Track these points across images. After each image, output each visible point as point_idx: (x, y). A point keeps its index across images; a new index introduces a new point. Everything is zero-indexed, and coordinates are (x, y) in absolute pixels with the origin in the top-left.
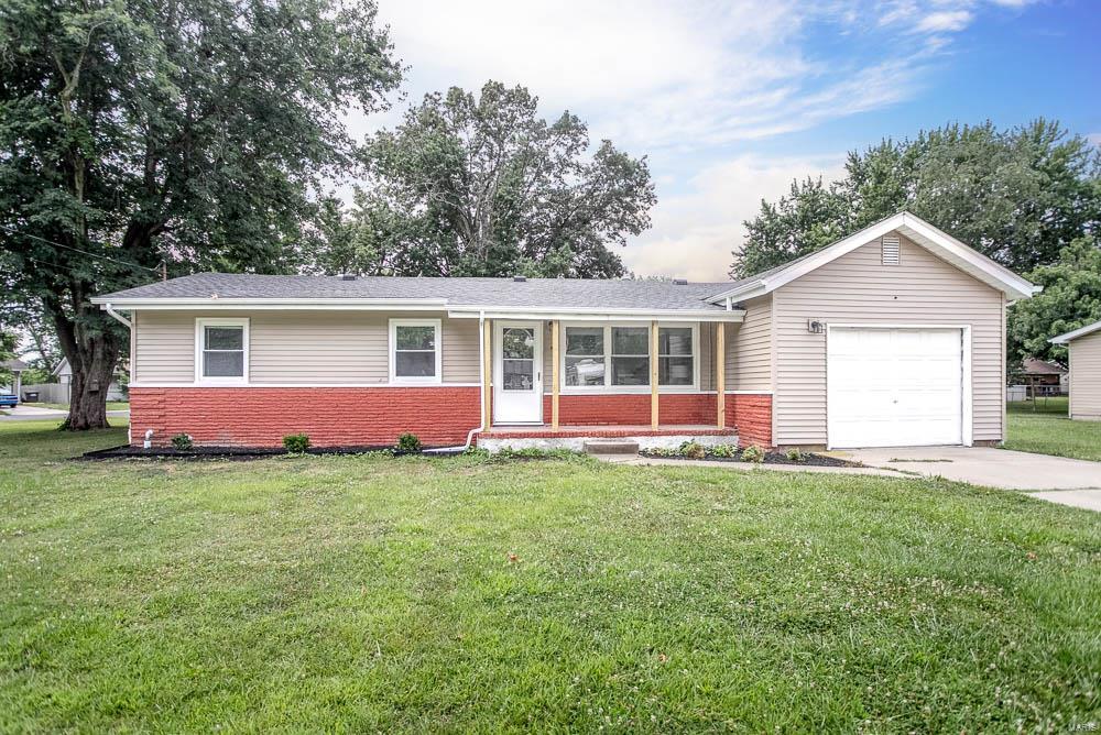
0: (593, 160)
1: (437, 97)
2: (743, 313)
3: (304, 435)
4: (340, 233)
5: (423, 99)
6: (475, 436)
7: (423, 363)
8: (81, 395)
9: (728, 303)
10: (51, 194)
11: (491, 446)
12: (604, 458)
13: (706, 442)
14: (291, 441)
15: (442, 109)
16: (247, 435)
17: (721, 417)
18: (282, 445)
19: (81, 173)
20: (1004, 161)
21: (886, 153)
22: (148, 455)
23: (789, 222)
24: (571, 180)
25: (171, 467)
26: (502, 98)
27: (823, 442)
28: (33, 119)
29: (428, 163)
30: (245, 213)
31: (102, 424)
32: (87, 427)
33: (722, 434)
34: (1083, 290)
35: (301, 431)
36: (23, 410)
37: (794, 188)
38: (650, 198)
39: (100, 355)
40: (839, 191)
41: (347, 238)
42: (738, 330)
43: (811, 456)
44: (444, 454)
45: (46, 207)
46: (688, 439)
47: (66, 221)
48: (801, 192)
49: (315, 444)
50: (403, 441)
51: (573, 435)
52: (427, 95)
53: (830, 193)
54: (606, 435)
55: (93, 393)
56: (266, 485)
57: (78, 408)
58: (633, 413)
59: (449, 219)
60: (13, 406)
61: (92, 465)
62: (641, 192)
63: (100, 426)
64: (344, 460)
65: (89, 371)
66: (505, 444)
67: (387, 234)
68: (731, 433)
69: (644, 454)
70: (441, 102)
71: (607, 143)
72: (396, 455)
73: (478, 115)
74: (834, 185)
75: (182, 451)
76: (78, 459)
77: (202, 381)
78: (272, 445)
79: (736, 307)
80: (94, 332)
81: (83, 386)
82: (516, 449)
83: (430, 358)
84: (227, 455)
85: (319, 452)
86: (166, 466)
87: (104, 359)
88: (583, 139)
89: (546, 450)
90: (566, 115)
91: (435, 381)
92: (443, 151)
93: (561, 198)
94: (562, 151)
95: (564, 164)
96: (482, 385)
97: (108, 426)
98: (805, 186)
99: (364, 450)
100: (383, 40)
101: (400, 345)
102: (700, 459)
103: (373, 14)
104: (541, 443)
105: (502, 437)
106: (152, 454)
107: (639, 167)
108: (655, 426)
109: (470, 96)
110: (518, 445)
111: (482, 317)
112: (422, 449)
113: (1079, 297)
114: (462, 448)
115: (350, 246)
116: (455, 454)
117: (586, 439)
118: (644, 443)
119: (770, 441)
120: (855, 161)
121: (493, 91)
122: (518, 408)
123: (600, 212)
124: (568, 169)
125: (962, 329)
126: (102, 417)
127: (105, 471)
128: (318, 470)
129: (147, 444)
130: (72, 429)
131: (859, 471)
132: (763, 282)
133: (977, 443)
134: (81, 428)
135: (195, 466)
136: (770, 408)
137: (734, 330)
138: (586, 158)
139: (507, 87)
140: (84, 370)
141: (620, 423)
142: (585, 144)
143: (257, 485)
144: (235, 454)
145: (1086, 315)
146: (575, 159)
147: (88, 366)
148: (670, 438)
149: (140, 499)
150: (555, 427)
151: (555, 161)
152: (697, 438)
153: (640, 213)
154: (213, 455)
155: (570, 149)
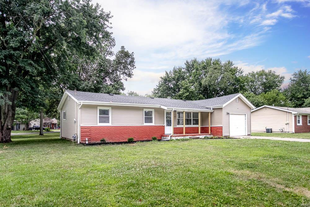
2: (214, 110)
7: (150, 120)
9: (211, 108)
17: (210, 131)
27: (229, 135)
39: (10, 115)
50: (153, 138)
51: (188, 136)
54: (193, 135)
55: (9, 129)
68: (211, 135)
77: (99, 124)
91: (153, 124)
101: (145, 116)
104: (182, 138)
110: (178, 138)
111: (173, 110)
114: (169, 139)
117: (189, 136)
119: (222, 135)
125: (245, 114)
129: (87, 142)
133: (248, 135)
136: (222, 129)
148: (202, 136)
150: (184, 134)
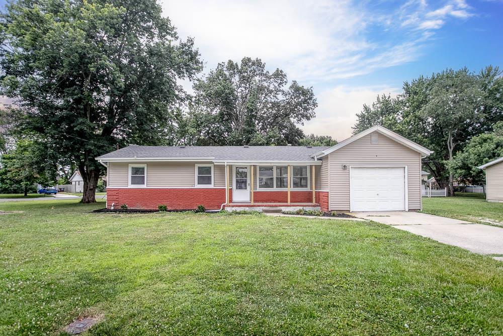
0: (288, 90)
1: (223, 64)
2: (321, 161)
3: (166, 205)
4: (183, 123)
5: (217, 65)
6: (224, 206)
7: (207, 180)
8: (87, 190)
9: (316, 158)
10: (81, 120)
11: (229, 209)
12: (268, 214)
13: (308, 209)
14: (161, 207)
15: (225, 69)
16: (146, 205)
17: (314, 200)
18: (158, 209)
19: (89, 111)
20: (468, 87)
21: (421, 82)
22: (114, 212)
23: (376, 114)
24: (280, 97)
25: (121, 215)
26: (250, 64)
27: (349, 209)
28: (76, 95)
29: (218, 94)
30: (145, 122)
31: (94, 201)
32: (89, 202)
33: (314, 206)
34: (498, 145)
35: (164, 204)
36: (59, 195)
37: (378, 98)
38: (315, 105)
39: (93, 176)
40: (401, 99)
41: (185, 125)
42: (320, 168)
43: (343, 214)
44: (213, 212)
45: (78, 124)
46: (301, 208)
47: (85, 129)
48: (381, 101)
49: (169, 209)
50: (199, 207)
51: (259, 206)
52: (219, 64)
53: (397, 99)
55: (91, 190)
56: (152, 220)
57: (86, 195)
58: (280, 198)
59: (227, 116)
60: (55, 194)
61: (98, 214)
62: (311, 102)
63: (93, 202)
64: (177, 214)
65: (89, 181)
66: (234, 209)
67: (202, 123)
68: (317, 206)
69: (284, 213)
70: (225, 66)
71: (295, 82)
72: (196, 212)
73: (240, 72)
74: (398, 96)
75: (124, 210)
76: (91, 212)
77: (131, 186)
78: (154, 209)
79: (319, 159)
80: (93, 167)
81: (87, 187)
82: (238, 211)
83: (210, 178)
84: (139, 212)
85: (170, 211)
86: (120, 215)
87: (95, 177)
88: (285, 80)
89: (249, 211)
90: (278, 70)
91: (211, 186)
92: (224, 89)
93: (275, 105)
94: (276, 85)
95: (277, 91)
96: (226, 188)
97: (96, 202)
98: (382, 98)
99: (185, 210)
100: (196, 53)
101: (199, 174)
102: (301, 215)
103: (192, 44)
104: (247, 209)
105: (233, 206)
106: (115, 211)
107: (309, 92)
108: (289, 203)
109: (236, 64)
110: (238, 209)
111: (226, 164)
112: (206, 210)
113: (496, 148)
114: (219, 210)
115: (186, 128)
116: (216, 212)
117: (264, 207)
118: (284, 209)
119: (328, 209)
120: (407, 86)
121: (246, 61)
122: (242, 196)
123: (292, 111)
124: (279, 93)
125: (404, 167)
126: (94, 198)
127: (102, 216)
128: (168, 216)
129: (112, 208)
130: (84, 203)
131: (353, 219)
132: (323, 152)
133: (410, 210)
134: (87, 202)
135: (130, 215)
136: (328, 197)
137: (318, 168)
138: (286, 88)
139: (252, 59)
140: (88, 181)
141: (279, 202)
142: (286, 82)
143: (149, 220)
144: (142, 211)
145: (499, 156)
146: (282, 88)
147: (89, 180)
148: (294, 207)
149: (115, 223)
150: (252, 204)
151: (273, 89)
152: (305, 208)
153: (310, 111)
154: (135, 212)
155: (280, 84)
